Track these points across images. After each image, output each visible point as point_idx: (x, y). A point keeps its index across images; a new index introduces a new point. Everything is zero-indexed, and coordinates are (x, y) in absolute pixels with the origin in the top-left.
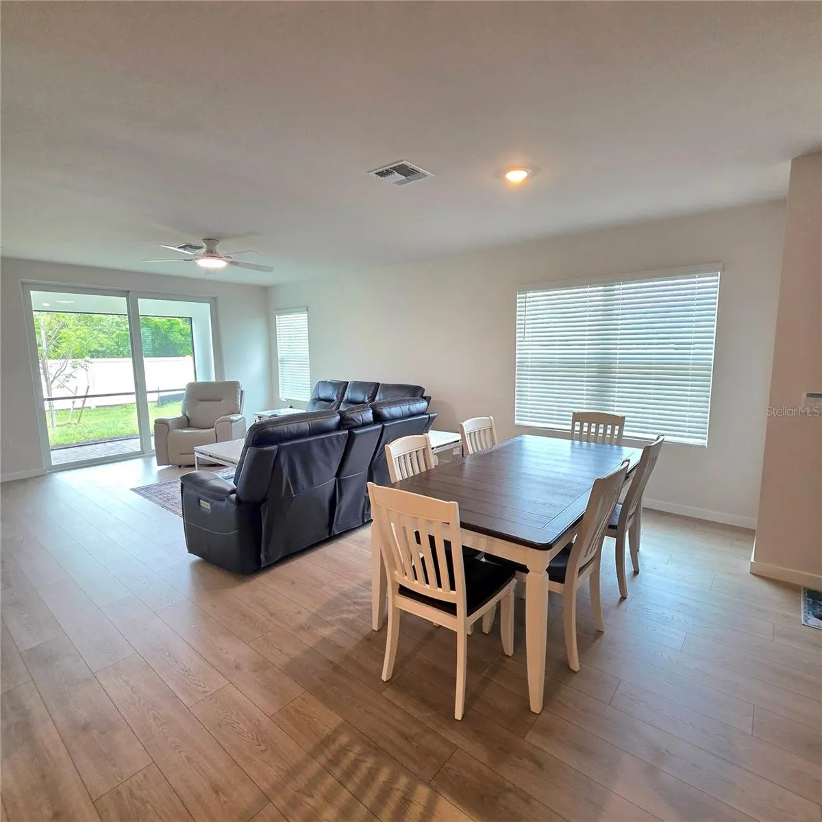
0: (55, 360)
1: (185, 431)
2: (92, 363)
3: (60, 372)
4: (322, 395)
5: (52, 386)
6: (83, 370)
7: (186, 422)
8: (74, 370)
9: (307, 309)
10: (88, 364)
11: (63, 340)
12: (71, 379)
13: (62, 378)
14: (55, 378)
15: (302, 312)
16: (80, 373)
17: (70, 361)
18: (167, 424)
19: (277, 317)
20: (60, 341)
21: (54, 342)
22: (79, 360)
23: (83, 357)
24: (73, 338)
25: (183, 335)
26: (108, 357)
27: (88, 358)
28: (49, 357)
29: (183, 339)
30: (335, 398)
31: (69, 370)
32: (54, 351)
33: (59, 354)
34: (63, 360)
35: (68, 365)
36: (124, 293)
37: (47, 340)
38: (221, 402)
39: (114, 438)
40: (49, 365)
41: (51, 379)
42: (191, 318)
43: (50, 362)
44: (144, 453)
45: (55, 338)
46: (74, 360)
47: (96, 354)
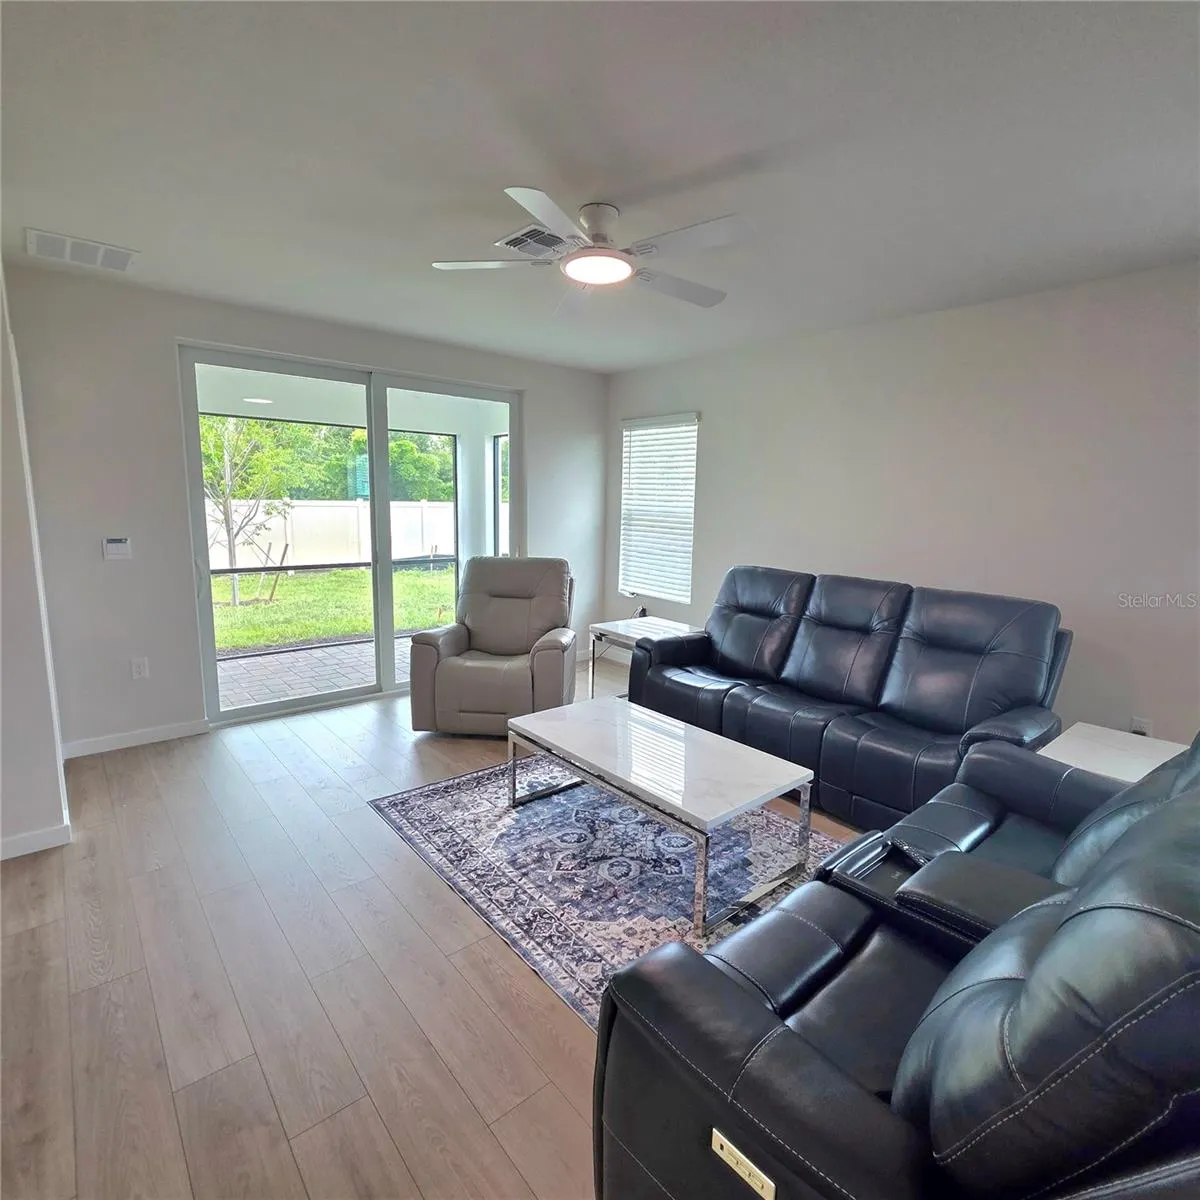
0: (243, 502)
1: (469, 663)
2: (293, 507)
3: (248, 518)
4: (745, 599)
5: (237, 541)
6: (280, 517)
7: (467, 640)
8: (268, 517)
9: (699, 417)
10: (288, 510)
11: (255, 470)
12: (263, 532)
13: (250, 528)
14: (241, 529)
15: (688, 422)
16: (275, 522)
17: (263, 502)
18: (436, 647)
19: (625, 433)
20: (251, 471)
21: (241, 473)
22: (276, 502)
23: (280, 497)
24: (269, 468)
25: (417, 469)
26: (311, 499)
27: (287, 499)
28: (234, 497)
29: (418, 475)
30: (782, 609)
31: (260, 518)
32: (242, 487)
33: (248, 492)
34: (253, 501)
35: (261, 509)
36: (364, 377)
37: (232, 469)
38: (534, 602)
39: (325, 640)
40: (233, 508)
41: (235, 531)
42: (455, 436)
43: (234, 502)
44: (381, 691)
45: (244, 465)
46: (269, 501)
47: (298, 493)
